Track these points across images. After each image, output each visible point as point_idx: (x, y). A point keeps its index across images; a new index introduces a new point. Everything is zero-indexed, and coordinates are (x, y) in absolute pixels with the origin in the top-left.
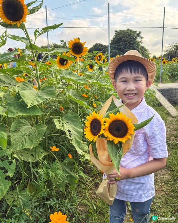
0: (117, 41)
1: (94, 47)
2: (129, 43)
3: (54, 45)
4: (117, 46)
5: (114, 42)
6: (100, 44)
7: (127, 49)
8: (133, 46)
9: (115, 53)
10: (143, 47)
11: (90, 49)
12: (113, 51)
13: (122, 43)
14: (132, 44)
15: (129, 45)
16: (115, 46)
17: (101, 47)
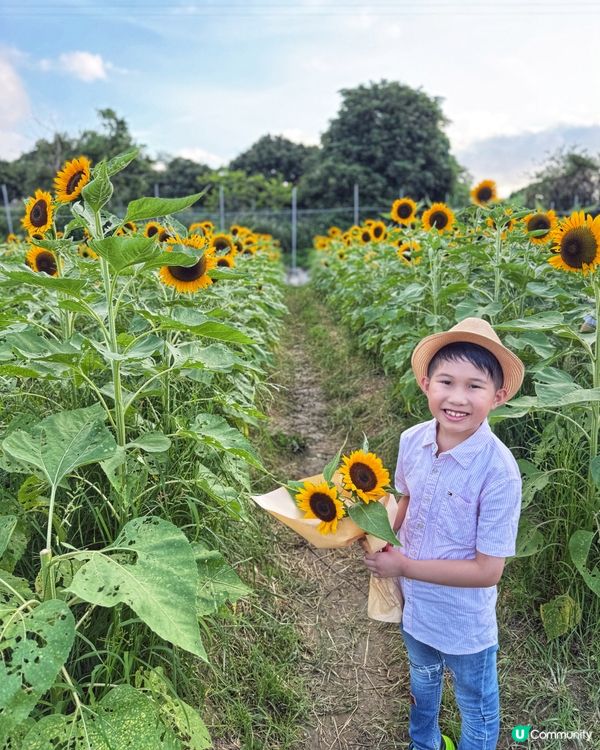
0: (356, 127)
1: (258, 151)
2: (409, 134)
3: (85, 135)
4: (360, 148)
5: (345, 128)
6: (279, 139)
7: (403, 160)
8: (428, 147)
9: (351, 176)
11: (238, 159)
12: (343, 166)
13: (380, 135)
14: (420, 139)
15: (409, 146)
16: (350, 146)
17: (284, 152)
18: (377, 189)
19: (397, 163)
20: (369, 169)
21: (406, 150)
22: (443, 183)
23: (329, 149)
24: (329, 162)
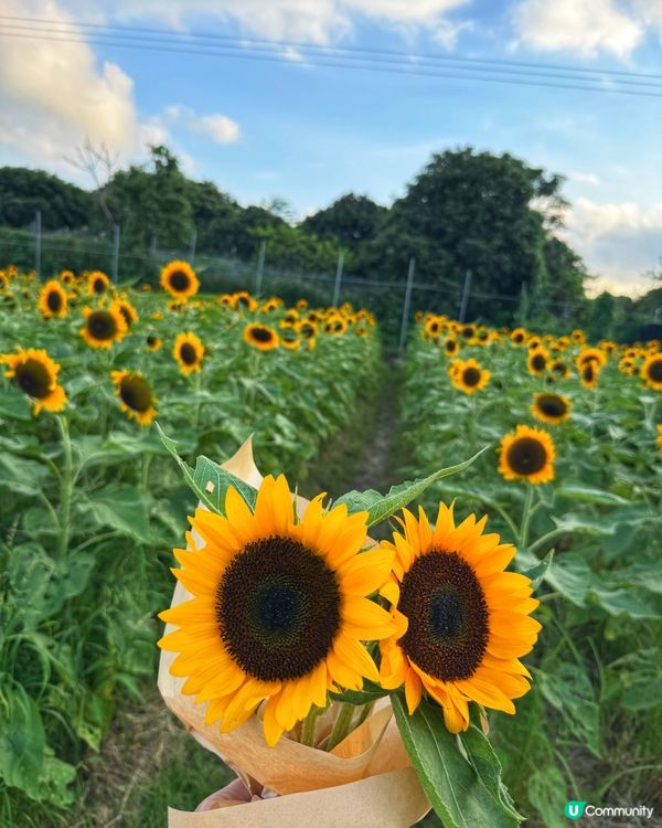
2: (489, 210)
6: (364, 199)
8: (509, 228)
10: (559, 246)
12: (405, 237)
14: (503, 218)
15: (486, 223)
16: (418, 216)
17: (364, 214)
18: (440, 267)
19: (469, 241)
20: (436, 244)
21: (483, 228)
22: (523, 270)
23: (398, 216)
24: (392, 230)
